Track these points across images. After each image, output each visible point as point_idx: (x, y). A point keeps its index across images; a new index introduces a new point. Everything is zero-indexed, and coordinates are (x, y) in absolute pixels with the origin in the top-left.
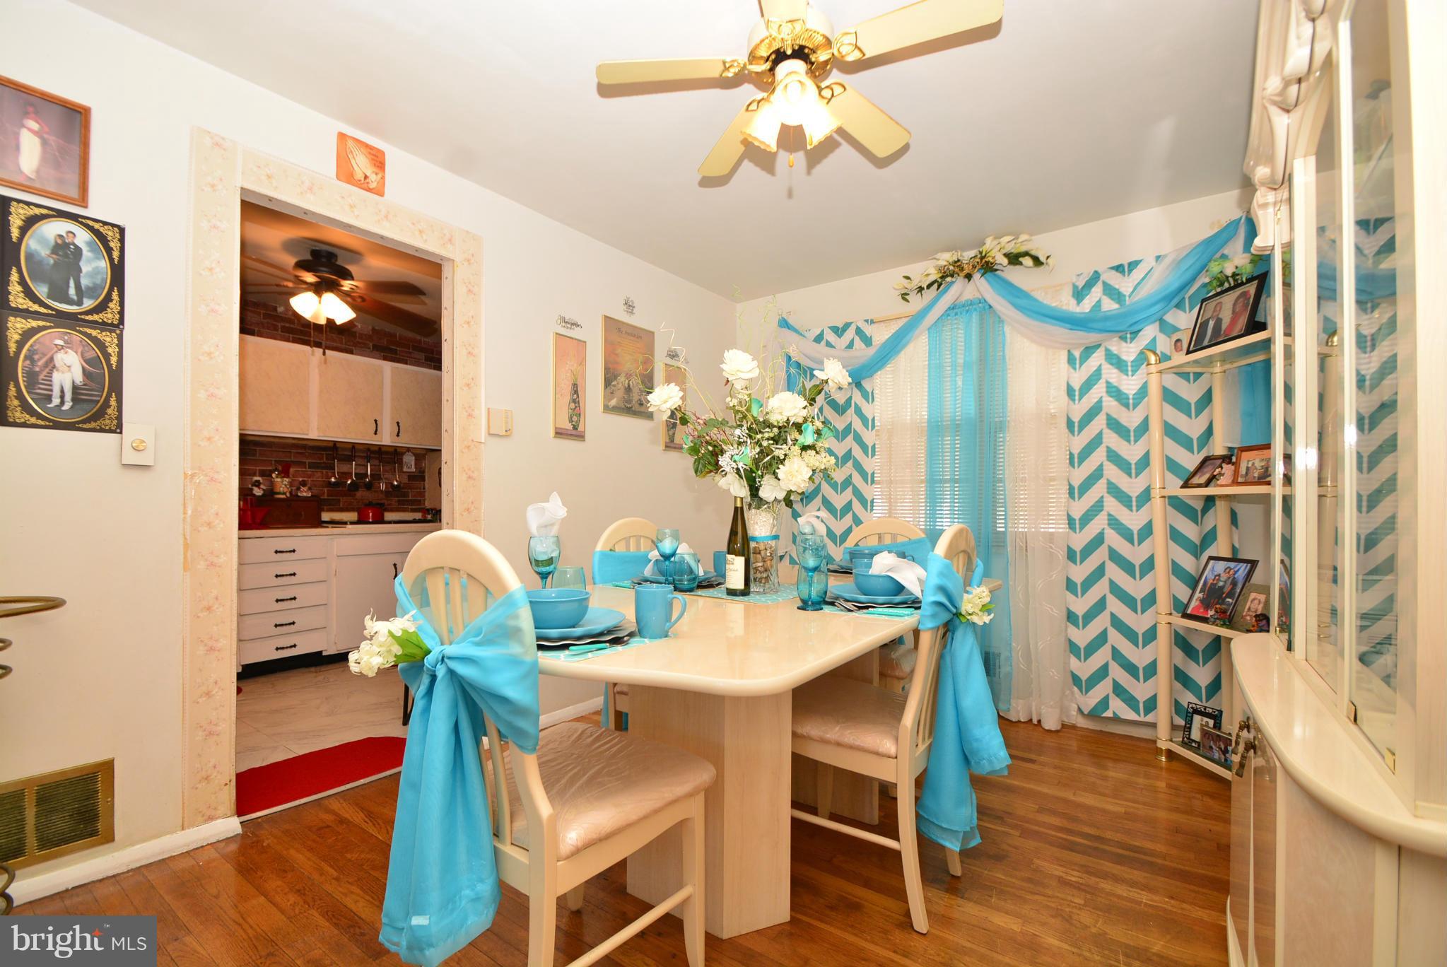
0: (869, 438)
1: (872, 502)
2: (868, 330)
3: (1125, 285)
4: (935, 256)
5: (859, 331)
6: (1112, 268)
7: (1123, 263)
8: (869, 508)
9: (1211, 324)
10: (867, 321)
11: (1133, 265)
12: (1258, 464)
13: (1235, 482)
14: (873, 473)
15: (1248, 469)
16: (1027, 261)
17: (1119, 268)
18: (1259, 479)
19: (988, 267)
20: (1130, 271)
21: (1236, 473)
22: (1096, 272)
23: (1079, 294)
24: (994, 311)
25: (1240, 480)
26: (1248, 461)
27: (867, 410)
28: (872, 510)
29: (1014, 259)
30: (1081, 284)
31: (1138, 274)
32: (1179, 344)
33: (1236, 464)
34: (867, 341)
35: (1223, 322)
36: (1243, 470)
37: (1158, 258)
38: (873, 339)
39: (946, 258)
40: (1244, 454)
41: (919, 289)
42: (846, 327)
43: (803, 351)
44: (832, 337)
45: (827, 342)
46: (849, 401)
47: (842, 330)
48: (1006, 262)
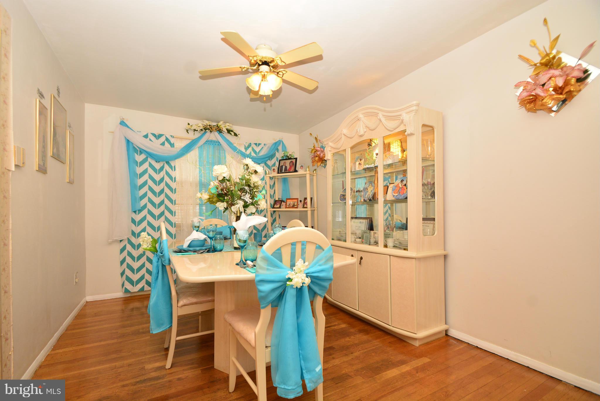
0: (173, 185)
1: (175, 212)
2: (172, 140)
3: (257, 149)
4: (203, 120)
5: (167, 139)
6: (254, 144)
7: (257, 143)
8: (174, 215)
9: (284, 167)
10: (171, 136)
11: (259, 144)
12: (292, 203)
13: (286, 208)
14: (175, 200)
15: (289, 204)
16: (233, 134)
17: (256, 144)
18: (292, 206)
19: (220, 131)
20: (258, 146)
21: (286, 204)
22: (250, 143)
23: (246, 148)
24: (222, 147)
25: (287, 207)
26: (289, 202)
27: (173, 174)
28: (175, 215)
29: (229, 131)
30: (247, 145)
31: (260, 147)
32: (274, 170)
33: (286, 203)
34: (172, 145)
35: (287, 167)
36: (288, 204)
37: (265, 144)
38: (175, 144)
39: (207, 123)
40: (288, 200)
41: (195, 130)
42: (160, 136)
43: (139, 141)
44: (153, 138)
45: (150, 140)
46: (162, 169)
47: (158, 137)
48: (226, 131)
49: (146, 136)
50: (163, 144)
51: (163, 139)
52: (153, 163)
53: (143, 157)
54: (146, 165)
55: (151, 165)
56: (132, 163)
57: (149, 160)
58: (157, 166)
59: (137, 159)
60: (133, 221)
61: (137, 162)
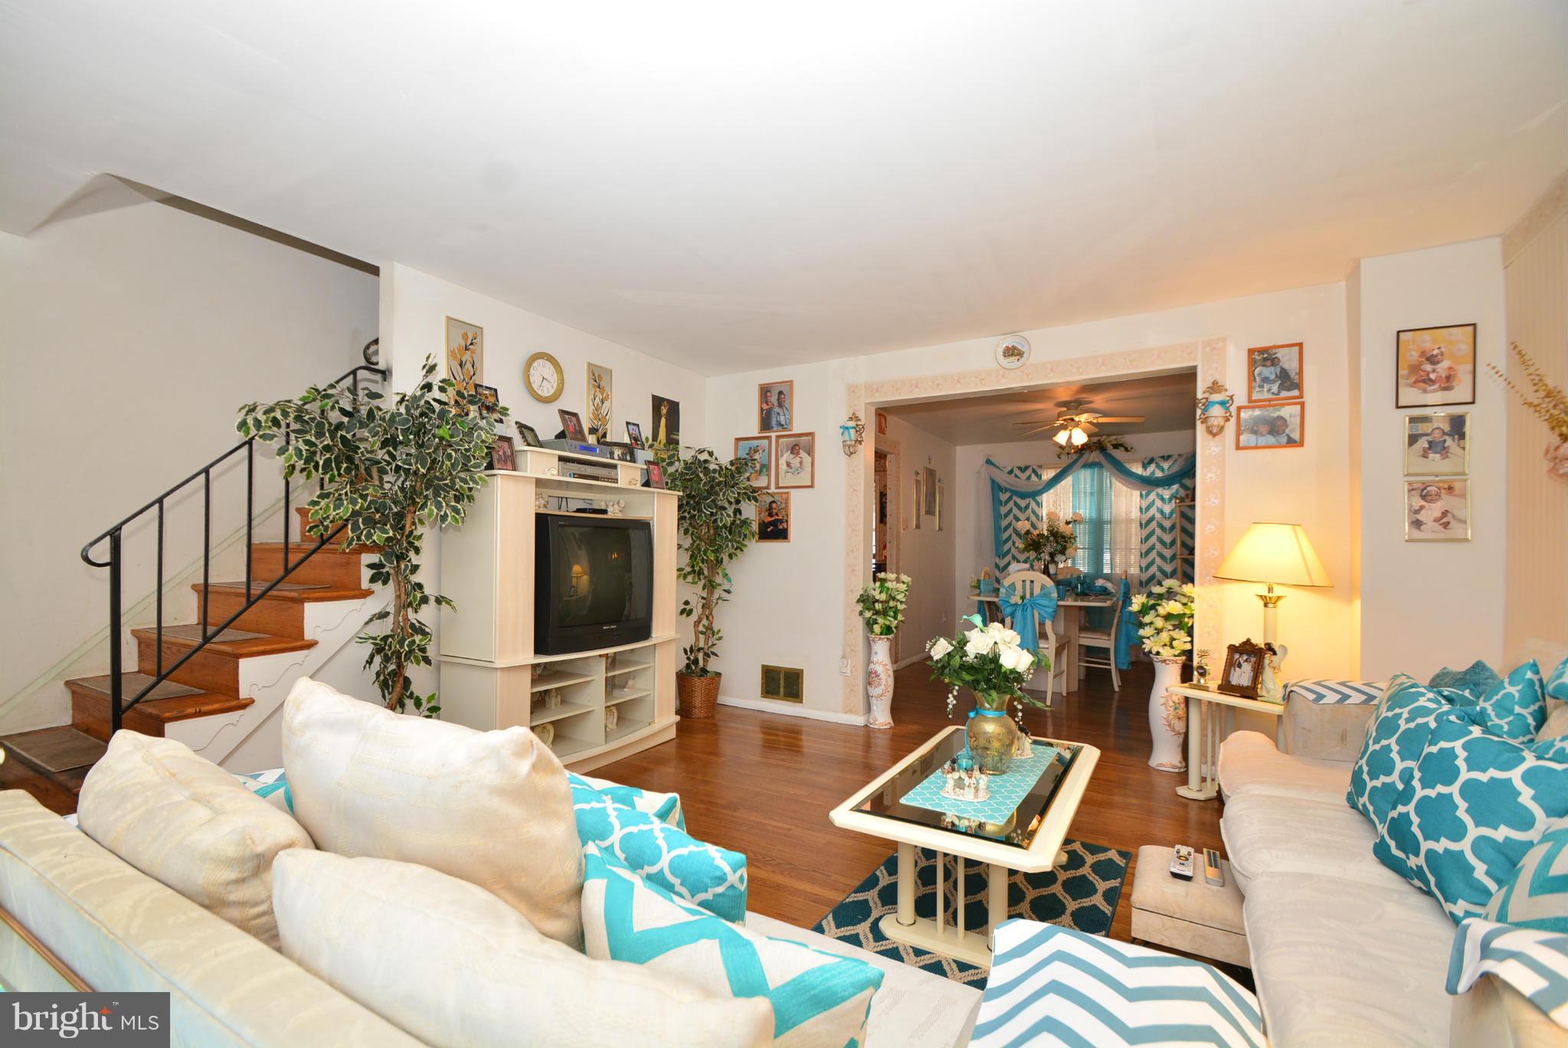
2: (1040, 471)
3: (1166, 464)
5: (1034, 471)
6: (1160, 457)
7: (1164, 455)
10: (1039, 466)
11: (1168, 456)
16: (1121, 447)
17: (1163, 457)
20: (1168, 459)
22: (1152, 458)
23: (1146, 466)
27: (1039, 511)
29: (1116, 446)
30: (1146, 462)
31: (1171, 461)
34: (1039, 477)
38: (1043, 475)
41: (1068, 454)
42: (1027, 468)
43: (1002, 478)
44: (1018, 473)
45: (1016, 476)
46: (1027, 507)
47: (1023, 470)
48: (1112, 447)
49: (1011, 472)
50: (1029, 478)
51: (1029, 472)
52: (1019, 501)
53: (1008, 495)
54: (1011, 504)
55: (1016, 504)
56: (996, 502)
57: (1014, 498)
58: (1022, 503)
59: (1002, 499)
60: (997, 566)
61: (1001, 502)
